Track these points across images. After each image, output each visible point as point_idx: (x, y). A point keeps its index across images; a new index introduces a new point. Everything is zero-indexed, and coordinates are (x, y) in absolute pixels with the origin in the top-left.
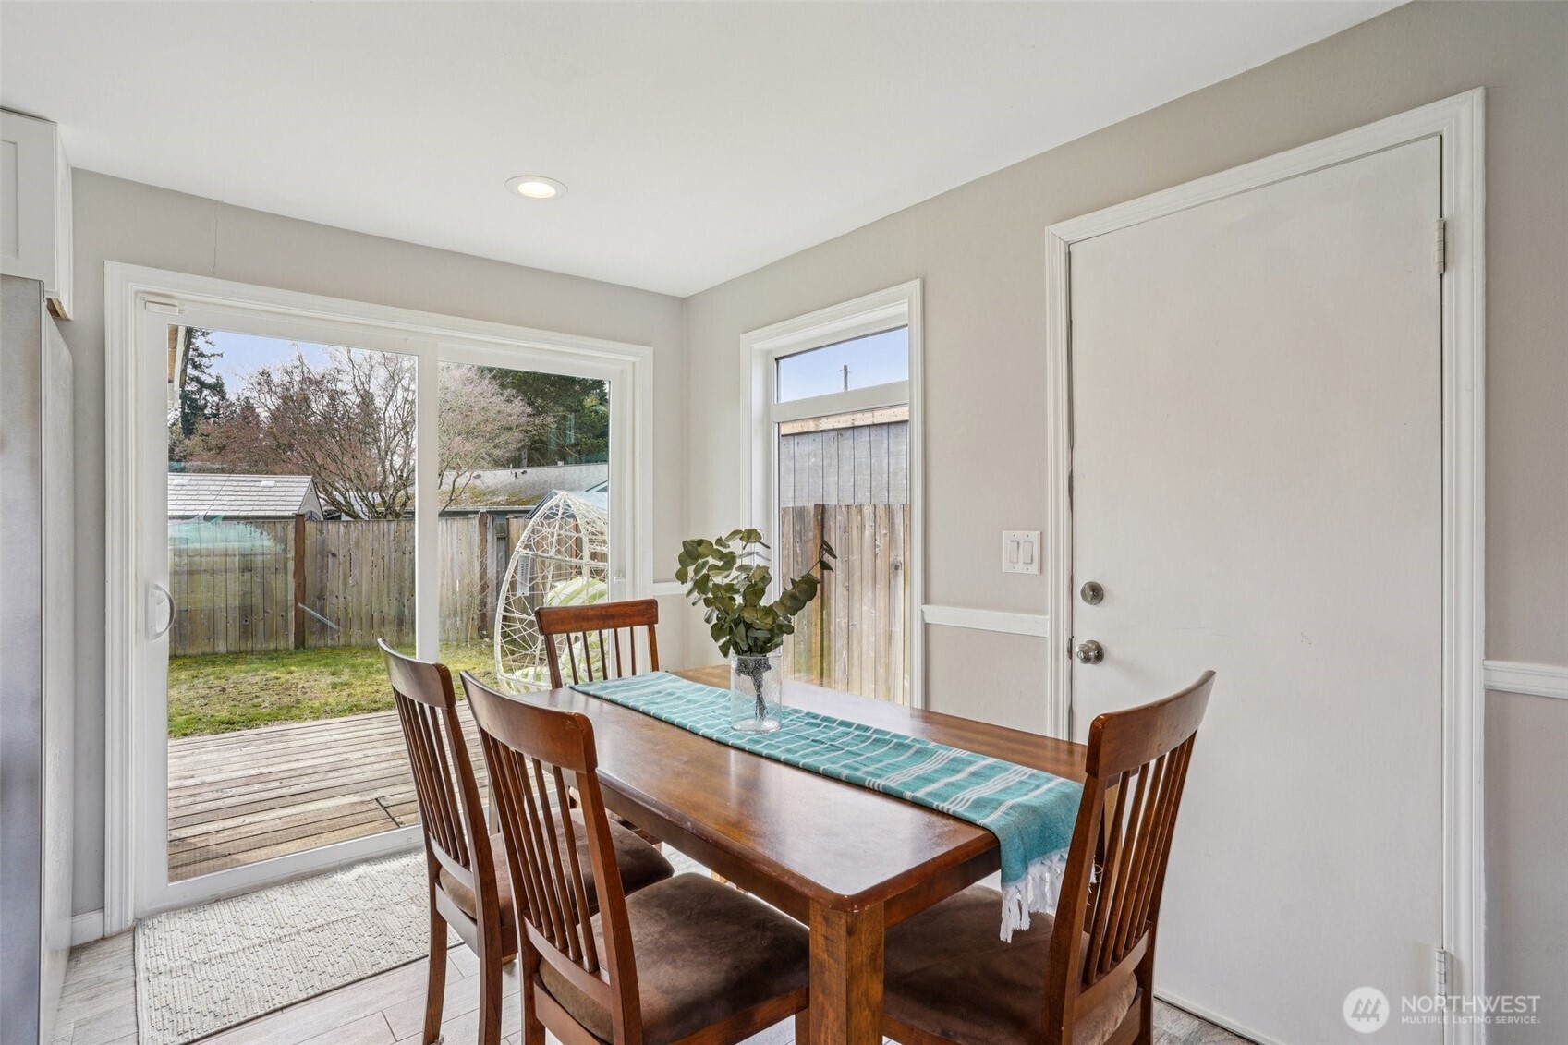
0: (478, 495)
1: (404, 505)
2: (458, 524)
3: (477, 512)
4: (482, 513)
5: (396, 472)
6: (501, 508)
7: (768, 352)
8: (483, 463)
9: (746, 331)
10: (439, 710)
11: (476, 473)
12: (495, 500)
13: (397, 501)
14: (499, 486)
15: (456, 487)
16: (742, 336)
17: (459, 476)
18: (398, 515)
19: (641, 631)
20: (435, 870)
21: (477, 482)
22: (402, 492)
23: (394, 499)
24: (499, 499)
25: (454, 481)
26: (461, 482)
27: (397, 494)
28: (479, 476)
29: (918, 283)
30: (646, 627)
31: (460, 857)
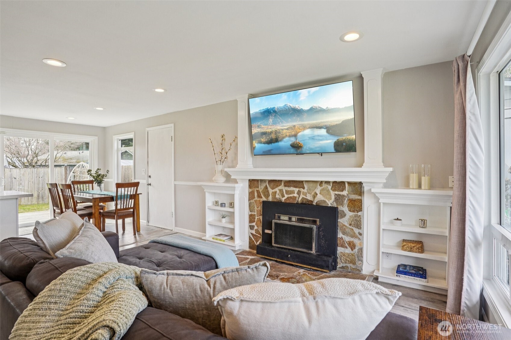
0: (65, 160)
1: (36, 163)
2: (58, 169)
3: (64, 165)
4: (66, 166)
5: (33, 151)
6: (73, 164)
7: (118, 139)
8: (67, 149)
9: (114, 135)
10: (55, 189)
11: (64, 152)
12: (72, 161)
13: (33, 161)
14: (73, 157)
15: (57, 157)
16: (113, 136)
17: (58, 153)
18: (34, 166)
19: (91, 185)
20: (54, 210)
21: (65, 155)
22: (35, 159)
23: (32, 161)
24: (73, 161)
25: (56, 155)
26: (58, 155)
27: (33, 159)
28: (65, 153)
29: (134, 133)
30: (91, 184)
31: (57, 206)
